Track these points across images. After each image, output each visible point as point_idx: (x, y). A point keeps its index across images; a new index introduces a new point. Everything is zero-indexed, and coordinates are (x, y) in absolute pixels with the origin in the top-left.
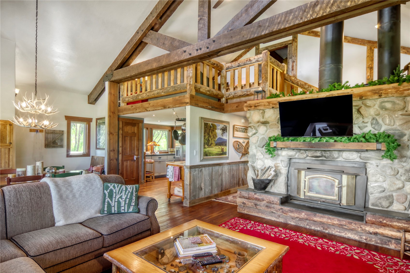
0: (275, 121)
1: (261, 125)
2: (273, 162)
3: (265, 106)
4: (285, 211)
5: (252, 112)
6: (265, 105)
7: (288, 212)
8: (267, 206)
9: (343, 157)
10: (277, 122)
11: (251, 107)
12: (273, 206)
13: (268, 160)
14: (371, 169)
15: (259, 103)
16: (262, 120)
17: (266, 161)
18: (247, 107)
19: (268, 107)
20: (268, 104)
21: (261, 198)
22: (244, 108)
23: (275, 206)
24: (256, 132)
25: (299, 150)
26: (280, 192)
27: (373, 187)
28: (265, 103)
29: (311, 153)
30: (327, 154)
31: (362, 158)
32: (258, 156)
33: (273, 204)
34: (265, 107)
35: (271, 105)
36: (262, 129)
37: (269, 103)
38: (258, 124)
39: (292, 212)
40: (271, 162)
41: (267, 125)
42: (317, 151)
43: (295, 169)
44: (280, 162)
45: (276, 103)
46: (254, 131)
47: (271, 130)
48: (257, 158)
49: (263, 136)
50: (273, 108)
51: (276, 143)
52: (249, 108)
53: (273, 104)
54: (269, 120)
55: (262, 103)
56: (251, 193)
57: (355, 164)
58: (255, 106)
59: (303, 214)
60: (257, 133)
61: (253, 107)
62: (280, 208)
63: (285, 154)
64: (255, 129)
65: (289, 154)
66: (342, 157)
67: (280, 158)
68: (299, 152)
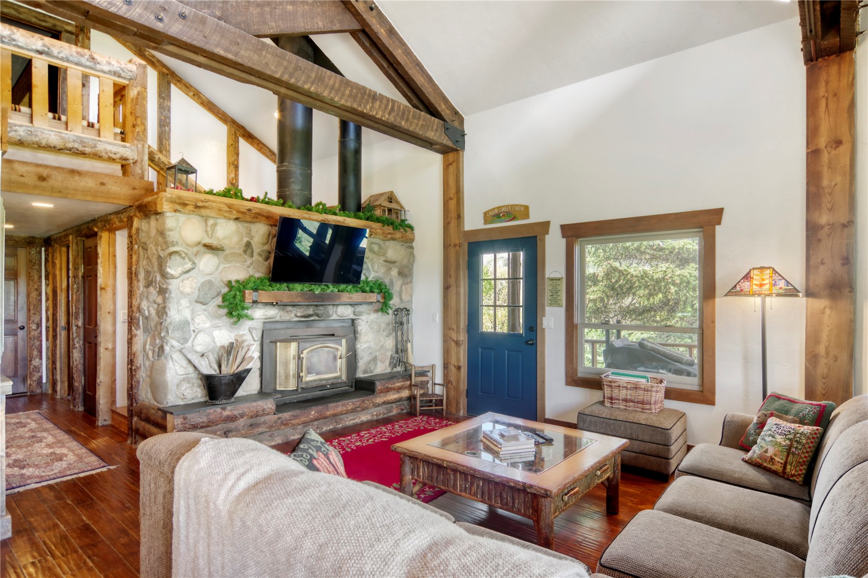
0: (237, 246)
1: (204, 253)
2: (232, 334)
3: (221, 213)
4: (286, 420)
5: (182, 217)
6: (221, 210)
7: (290, 420)
8: (251, 425)
9: (338, 314)
10: (242, 249)
11: (185, 205)
12: (262, 419)
13: (221, 330)
14: (363, 326)
15: (206, 202)
16: (207, 241)
17: (216, 333)
18: (172, 201)
19: (226, 215)
20: (228, 209)
21: (239, 414)
22: (165, 203)
23: (266, 417)
24: (193, 267)
25: (283, 307)
26: (248, 393)
27: (363, 350)
28: (221, 206)
29: (301, 310)
30: (320, 310)
31: (356, 313)
32: (198, 324)
33: (264, 415)
34: (221, 215)
35: (235, 212)
36: (208, 262)
37: (230, 207)
38: (195, 249)
39: (295, 417)
40: (229, 334)
41: (220, 253)
42: (310, 307)
43: (271, 342)
44: (246, 332)
45: (245, 211)
46: (189, 266)
47: (227, 265)
48: (192, 328)
49: (208, 278)
50: (237, 219)
51: (257, 293)
52: (178, 207)
53: (238, 211)
54: (226, 243)
55: (214, 204)
56: (212, 411)
57: (344, 322)
58: (197, 207)
59: (313, 413)
60: (193, 269)
61: (190, 208)
62: (276, 419)
63: (260, 314)
64: (190, 260)
65: (268, 314)
66: (336, 314)
67: (248, 324)
68: (283, 310)
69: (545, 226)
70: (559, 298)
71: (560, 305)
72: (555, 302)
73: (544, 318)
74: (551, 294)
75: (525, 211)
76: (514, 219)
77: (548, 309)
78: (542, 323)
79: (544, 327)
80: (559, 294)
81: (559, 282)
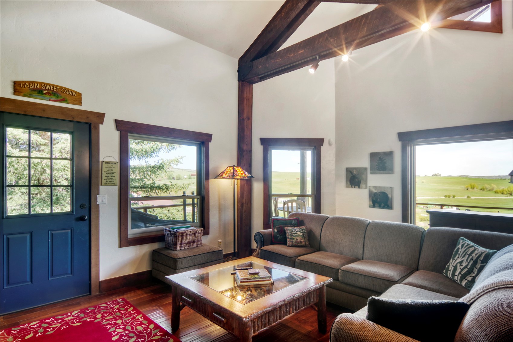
69: (101, 117)
70: (114, 178)
71: (114, 185)
72: (110, 182)
73: (98, 196)
74: (106, 175)
75: (77, 98)
76: (63, 100)
77: (101, 188)
78: (96, 199)
79: (98, 203)
80: (114, 175)
81: (114, 166)
